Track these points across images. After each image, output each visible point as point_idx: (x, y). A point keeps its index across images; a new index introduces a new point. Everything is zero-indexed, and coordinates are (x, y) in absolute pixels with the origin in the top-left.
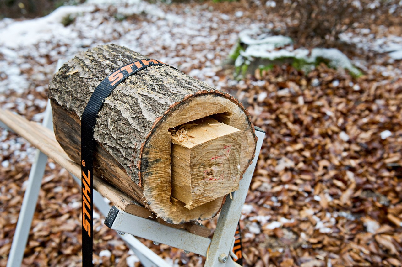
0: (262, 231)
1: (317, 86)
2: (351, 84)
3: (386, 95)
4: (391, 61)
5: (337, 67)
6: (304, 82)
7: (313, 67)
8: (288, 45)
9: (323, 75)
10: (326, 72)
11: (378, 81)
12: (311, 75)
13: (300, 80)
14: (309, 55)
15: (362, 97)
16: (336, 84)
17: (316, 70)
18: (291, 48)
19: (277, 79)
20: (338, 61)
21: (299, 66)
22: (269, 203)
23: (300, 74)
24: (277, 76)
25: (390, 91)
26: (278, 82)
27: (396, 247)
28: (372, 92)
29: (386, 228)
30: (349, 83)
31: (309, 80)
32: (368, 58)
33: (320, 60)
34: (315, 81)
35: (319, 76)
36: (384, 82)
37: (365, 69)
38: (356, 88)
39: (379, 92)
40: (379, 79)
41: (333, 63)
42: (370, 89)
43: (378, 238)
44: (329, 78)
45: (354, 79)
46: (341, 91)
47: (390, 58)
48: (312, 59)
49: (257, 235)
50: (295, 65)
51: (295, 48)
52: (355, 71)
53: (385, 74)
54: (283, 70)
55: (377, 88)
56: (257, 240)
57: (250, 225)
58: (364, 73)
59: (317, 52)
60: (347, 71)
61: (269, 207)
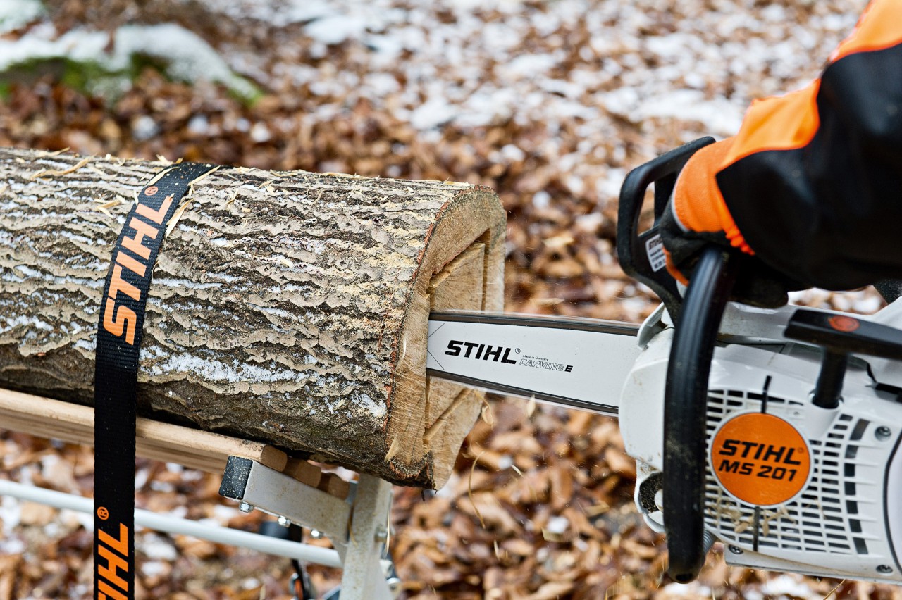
0: (180, 550)
1: (152, 139)
2: (242, 125)
3: (344, 147)
4: (318, 50)
5: (192, 76)
6: (111, 130)
7: (125, 84)
8: (37, 22)
9: (159, 104)
10: (166, 95)
11: (310, 111)
12: (125, 106)
13: (99, 125)
14: (110, 48)
15: (284, 158)
16: (199, 127)
17: (136, 91)
18: (47, 29)
19: (29, 126)
20: (190, 61)
21: (83, 83)
22: (164, 476)
23: (95, 105)
24: (28, 119)
25: (350, 136)
26: (33, 134)
27: (512, 515)
28: (305, 139)
29: (477, 478)
30: (234, 123)
31: (124, 122)
32: (258, 46)
33: (144, 62)
34: (144, 126)
35: (148, 110)
36: (326, 112)
37: (263, 77)
38: (260, 133)
39: (321, 141)
40: (311, 103)
41: (179, 69)
42: (295, 134)
43: (466, 505)
44: (180, 112)
45: (246, 110)
46: (221, 148)
47: (311, 40)
48: (120, 61)
49: (172, 563)
50: (71, 79)
51: (62, 31)
52: (243, 88)
53: (320, 88)
54: (42, 99)
55: (315, 131)
56: (177, 575)
57: (142, 541)
58: (265, 89)
59: (130, 39)
60: (222, 88)
61: (168, 489)
